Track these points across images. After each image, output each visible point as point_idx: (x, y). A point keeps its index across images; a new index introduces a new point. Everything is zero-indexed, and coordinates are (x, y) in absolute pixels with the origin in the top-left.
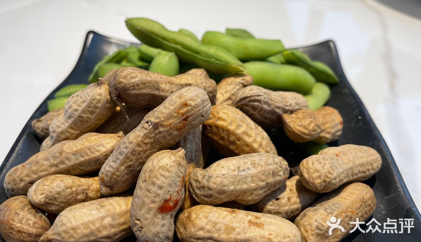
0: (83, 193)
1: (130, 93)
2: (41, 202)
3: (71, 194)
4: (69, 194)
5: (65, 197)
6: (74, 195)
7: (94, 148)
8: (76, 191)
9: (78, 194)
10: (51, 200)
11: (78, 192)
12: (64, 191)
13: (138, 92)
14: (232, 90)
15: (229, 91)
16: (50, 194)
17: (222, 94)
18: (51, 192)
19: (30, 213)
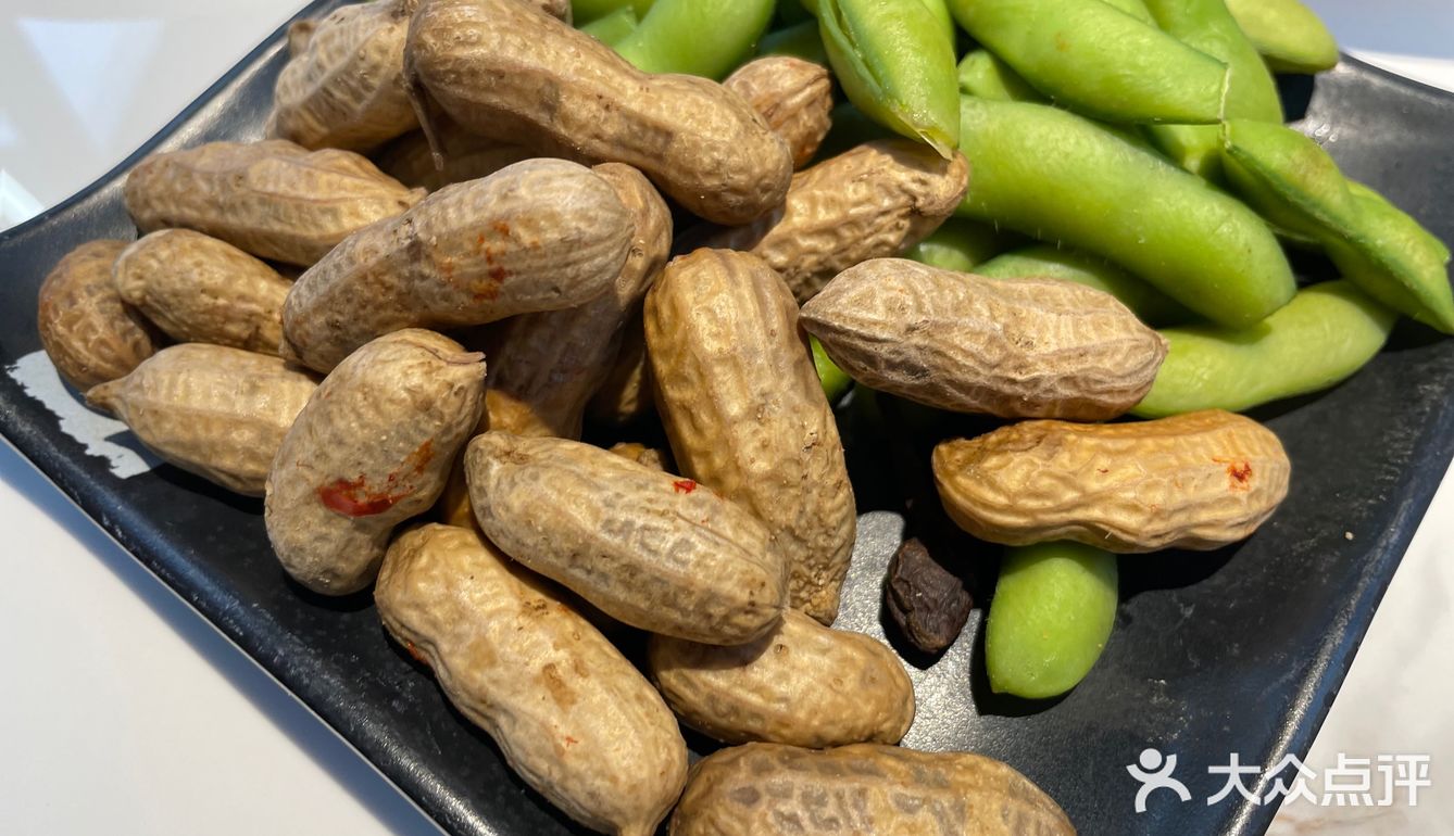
0: (247, 321)
1: (442, 90)
2: (130, 296)
3: (212, 311)
4: (202, 309)
5: (192, 314)
6: (218, 318)
7: (310, 212)
8: (226, 308)
9: (228, 319)
10: (158, 301)
11: (230, 314)
12: (191, 295)
13: (469, 95)
14: (857, 204)
15: (841, 205)
16: (155, 286)
17: (813, 202)
18: (159, 284)
19: (102, 312)
